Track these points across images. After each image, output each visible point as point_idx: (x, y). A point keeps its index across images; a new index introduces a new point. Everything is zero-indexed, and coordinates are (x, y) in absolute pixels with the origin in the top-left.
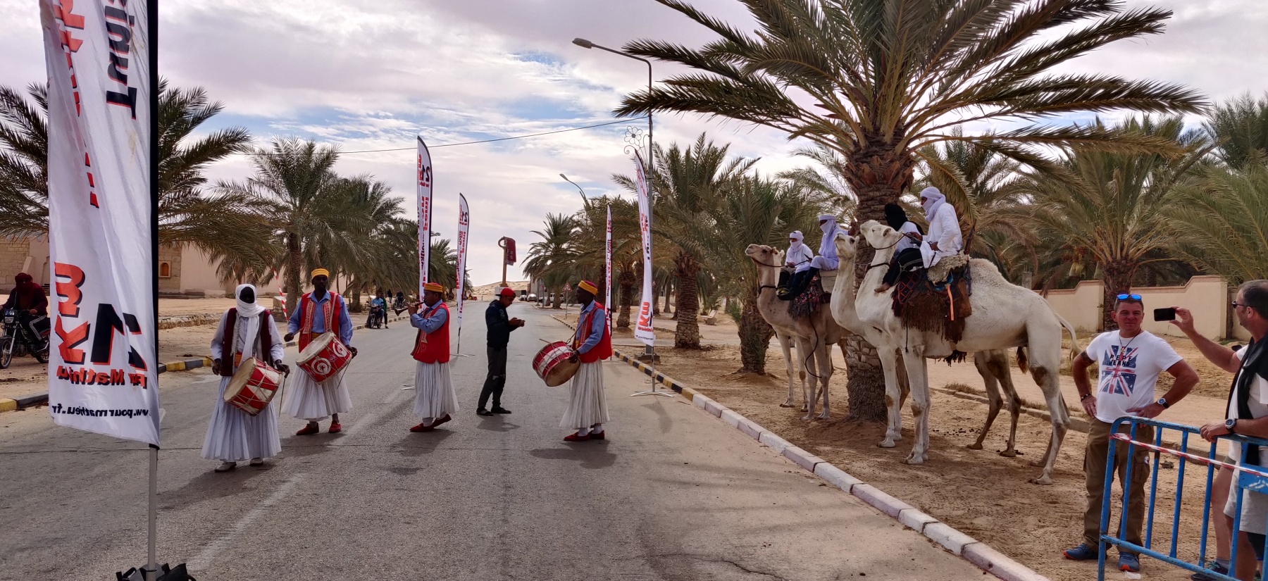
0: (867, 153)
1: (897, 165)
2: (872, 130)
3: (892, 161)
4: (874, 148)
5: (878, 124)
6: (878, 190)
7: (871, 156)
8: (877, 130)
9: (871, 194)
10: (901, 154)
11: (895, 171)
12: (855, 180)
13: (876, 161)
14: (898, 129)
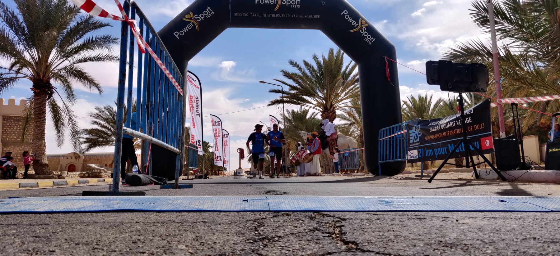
4: (326, 110)
10: (332, 111)
13: (326, 113)
14: (332, 105)
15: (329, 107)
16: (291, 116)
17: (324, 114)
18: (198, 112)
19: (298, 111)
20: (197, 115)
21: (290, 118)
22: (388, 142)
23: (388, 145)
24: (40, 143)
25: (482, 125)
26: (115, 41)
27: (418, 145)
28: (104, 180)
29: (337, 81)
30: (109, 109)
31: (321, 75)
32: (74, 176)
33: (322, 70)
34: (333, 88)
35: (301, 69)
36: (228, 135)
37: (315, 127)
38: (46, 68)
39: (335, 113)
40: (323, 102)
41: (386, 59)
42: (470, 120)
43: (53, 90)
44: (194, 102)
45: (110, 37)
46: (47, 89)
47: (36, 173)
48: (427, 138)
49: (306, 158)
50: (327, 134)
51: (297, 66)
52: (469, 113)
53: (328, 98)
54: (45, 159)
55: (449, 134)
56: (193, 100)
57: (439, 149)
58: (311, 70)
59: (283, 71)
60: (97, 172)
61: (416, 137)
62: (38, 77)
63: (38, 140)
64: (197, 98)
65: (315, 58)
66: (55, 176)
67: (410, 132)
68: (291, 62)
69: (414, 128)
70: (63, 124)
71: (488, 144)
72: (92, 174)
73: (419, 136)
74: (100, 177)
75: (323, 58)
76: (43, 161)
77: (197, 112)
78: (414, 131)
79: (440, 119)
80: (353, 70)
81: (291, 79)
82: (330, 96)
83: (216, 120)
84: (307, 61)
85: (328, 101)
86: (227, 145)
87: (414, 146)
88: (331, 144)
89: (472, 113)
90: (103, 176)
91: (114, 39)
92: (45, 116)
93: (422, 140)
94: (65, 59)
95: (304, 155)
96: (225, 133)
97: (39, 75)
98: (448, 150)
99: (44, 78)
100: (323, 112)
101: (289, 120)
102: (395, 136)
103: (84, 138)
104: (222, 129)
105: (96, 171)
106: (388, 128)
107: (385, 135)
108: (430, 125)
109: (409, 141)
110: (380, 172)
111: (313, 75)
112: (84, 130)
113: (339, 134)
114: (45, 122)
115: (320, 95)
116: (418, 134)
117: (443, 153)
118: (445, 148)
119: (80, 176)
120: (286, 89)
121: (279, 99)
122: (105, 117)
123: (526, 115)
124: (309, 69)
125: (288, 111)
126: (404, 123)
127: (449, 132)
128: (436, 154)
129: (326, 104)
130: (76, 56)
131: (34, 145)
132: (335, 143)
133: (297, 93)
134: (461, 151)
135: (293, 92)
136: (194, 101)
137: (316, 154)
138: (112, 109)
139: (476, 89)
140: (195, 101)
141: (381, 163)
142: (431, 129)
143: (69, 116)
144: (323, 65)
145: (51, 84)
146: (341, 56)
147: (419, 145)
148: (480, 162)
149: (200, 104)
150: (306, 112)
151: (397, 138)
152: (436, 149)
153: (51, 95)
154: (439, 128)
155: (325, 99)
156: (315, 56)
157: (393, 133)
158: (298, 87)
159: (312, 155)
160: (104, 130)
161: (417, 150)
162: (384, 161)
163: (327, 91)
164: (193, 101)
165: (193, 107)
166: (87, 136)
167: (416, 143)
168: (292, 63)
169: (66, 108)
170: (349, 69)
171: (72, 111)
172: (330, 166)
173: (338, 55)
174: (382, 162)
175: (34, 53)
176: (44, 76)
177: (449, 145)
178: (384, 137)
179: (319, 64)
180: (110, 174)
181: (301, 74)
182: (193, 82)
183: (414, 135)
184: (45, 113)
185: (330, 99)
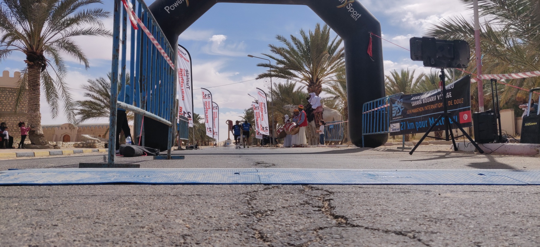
1: (317, 87)
2: (312, 80)
13: (312, 86)
14: (317, 79)
15: (315, 81)
16: (278, 89)
18: (188, 85)
19: (285, 85)
20: (187, 88)
21: (278, 91)
22: (371, 115)
23: (371, 118)
24: (35, 114)
25: (462, 100)
26: (106, 14)
27: (400, 119)
28: (98, 150)
29: (323, 56)
30: (102, 81)
31: (307, 50)
32: (69, 146)
33: (308, 45)
34: (320, 62)
35: (288, 44)
36: (217, 108)
37: (302, 100)
38: (39, 41)
39: (321, 86)
40: (309, 76)
41: (370, 35)
42: (450, 95)
43: (47, 62)
44: (185, 76)
45: (101, 10)
46: (40, 61)
47: (32, 143)
48: (409, 112)
49: (292, 130)
50: (313, 107)
51: (285, 40)
52: (450, 88)
53: (314, 73)
54: (40, 129)
55: (430, 108)
57: (420, 122)
58: (298, 44)
59: (271, 46)
60: (91, 143)
61: (398, 111)
62: (31, 50)
63: (33, 112)
64: (187, 71)
65: (302, 33)
66: (50, 146)
67: (393, 105)
68: (279, 36)
69: (397, 102)
70: (56, 96)
71: (467, 118)
72: (87, 145)
73: (401, 110)
74: (94, 147)
75: (310, 33)
76: (38, 132)
78: (397, 105)
79: (422, 94)
80: (339, 45)
81: (279, 53)
82: (316, 70)
83: (207, 93)
84: (294, 36)
85: (314, 75)
86: (216, 117)
87: (396, 119)
88: (317, 117)
89: (452, 88)
90: (97, 146)
91: (105, 13)
92: (39, 88)
93: (404, 114)
94: (57, 32)
95: (291, 127)
96: (214, 105)
97: (32, 48)
98: (428, 123)
99: (37, 51)
100: (309, 86)
101: (276, 93)
102: (379, 109)
103: (77, 110)
104: (212, 102)
105: (90, 141)
106: (372, 102)
107: (369, 108)
108: (412, 99)
109: (392, 115)
110: (363, 144)
111: (300, 50)
112: (77, 102)
113: (325, 108)
114: (39, 94)
115: (307, 69)
116: (400, 108)
117: (424, 127)
118: (426, 122)
119: (75, 146)
120: (274, 63)
121: (267, 73)
122: (98, 89)
123: (503, 90)
124: (296, 44)
125: (275, 84)
126: (387, 97)
127: (430, 106)
128: (417, 127)
129: (312, 78)
130: (68, 29)
131: (29, 116)
132: (321, 115)
133: (285, 67)
134: (441, 124)
135: (281, 66)
136: (184, 74)
137: (302, 126)
138: (105, 81)
139: (458, 65)
140: (186, 74)
141: (365, 136)
142: (413, 103)
143: (63, 88)
144: (310, 40)
145: (44, 56)
146: (327, 31)
147: (402, 118)
148: (459, 135)
149: (190, 77)
150: (292, 86)
151: (380, 112)
152: (417, 123)
153: (44, 67)
154: (421, 102)
155: (312, 73)
156: (302, 30)
157: (377, 107)
158: (286, 61)
159: (298, 127)
160: (98, 102)
161: (399, 123)
162: (368, 134)
163: (313, 65)
165: (183, 80)
166: (81, 108)
167: (398, 116)
168: (279, 38)
169: (59, 81)
170: (335, 44)
171: (65, 83)
172: (316, 138)
173: (324, 30)
174: (365, 134)
175: (26, 25)
176: (37, 49)
177: (430, 119)
178: (367, 110)
179: (306, 39)
180: (104, 145)
181: (289, 49)
182: (183, 55)
183: (397, 108)
184: (40, 85)
185: (316, 73)
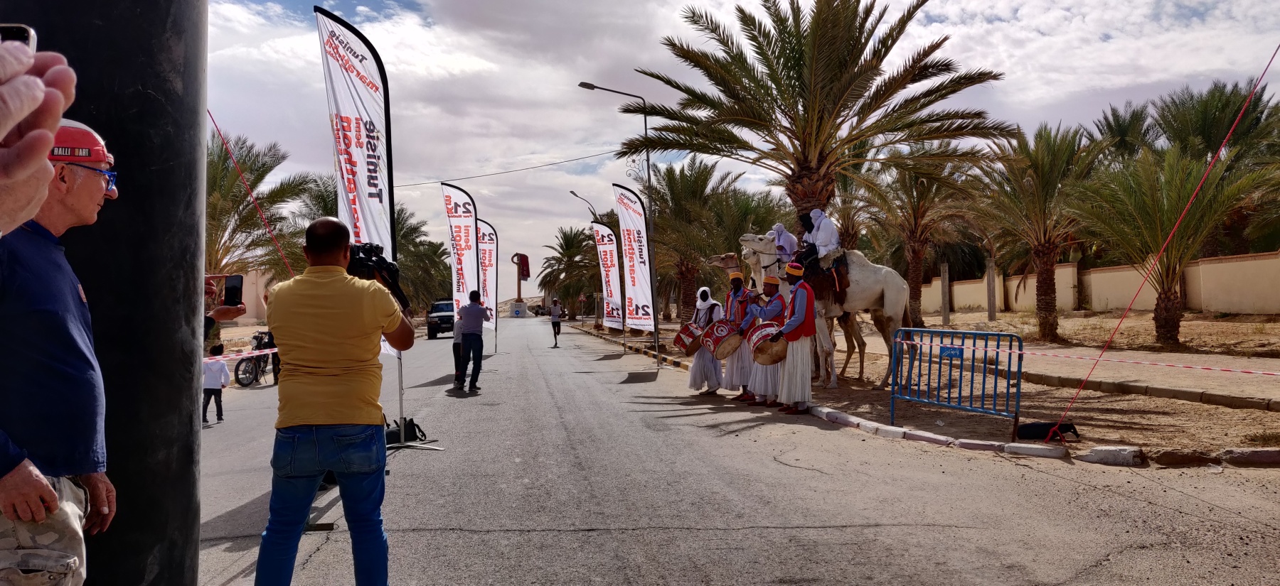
0: (799, 176)
1: (821, 184)
2: (803, 158)
3: (817, 181)
4: (804, 172)
5: (807, 154)
6: (809, 202)
7: (802, 178)
8: (806, 158)
9: (804, 205)
10: (824, 175)
11: (820, 188)
12: (793, 196)
13: (806, 181)
14: (822, 157)
15: (814, 164)
16: (664, 183)
17: (799, 186)
18: (376, 186)
19: (683, 170)
20: (371, 195)
21: (665, 191)
35: (725, 41)
40: (794, 145)
44: (360, 145)
51: (714, 28)
53: (814, 134)
56: (352, 135)
58: (761, 39)
59: (671, 42)
64: (370, 127)
68: (694, 13)
77: (370, 184)
81: (701, 68)
82: (821, 127)
83: (461, 198)
84: (746, 11)
85: (813, 142)
86: (492, 265)
96: (484, 229)
100: (794, 178)
101: (661, 196)
111: (762, 57)
115: (786, 123)
121: (653, 134)
124: (753, 38)
125: (657, 170)
129: (804, 152)
135: (703, 114)
136: (358, 139)
137: (795, 338)
140: (364, 140)
149: (381, 150)
150: (706, 172)
155: (801, 136)
158: (721, 97)
164: (354, 141)
165: (354, 163)
168: (694, 18)
185: (819, 136)
